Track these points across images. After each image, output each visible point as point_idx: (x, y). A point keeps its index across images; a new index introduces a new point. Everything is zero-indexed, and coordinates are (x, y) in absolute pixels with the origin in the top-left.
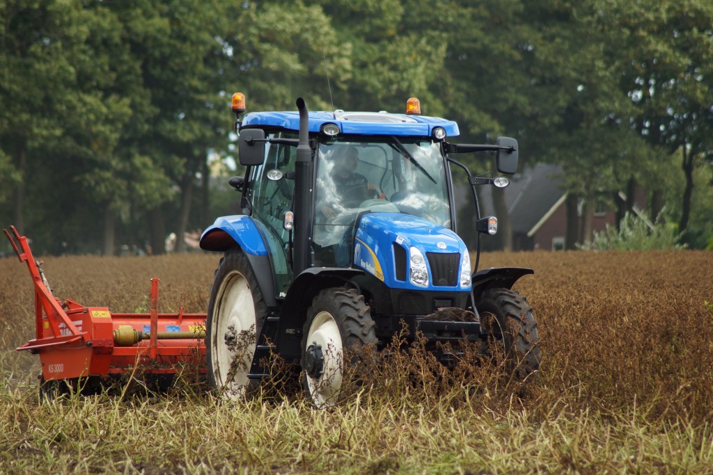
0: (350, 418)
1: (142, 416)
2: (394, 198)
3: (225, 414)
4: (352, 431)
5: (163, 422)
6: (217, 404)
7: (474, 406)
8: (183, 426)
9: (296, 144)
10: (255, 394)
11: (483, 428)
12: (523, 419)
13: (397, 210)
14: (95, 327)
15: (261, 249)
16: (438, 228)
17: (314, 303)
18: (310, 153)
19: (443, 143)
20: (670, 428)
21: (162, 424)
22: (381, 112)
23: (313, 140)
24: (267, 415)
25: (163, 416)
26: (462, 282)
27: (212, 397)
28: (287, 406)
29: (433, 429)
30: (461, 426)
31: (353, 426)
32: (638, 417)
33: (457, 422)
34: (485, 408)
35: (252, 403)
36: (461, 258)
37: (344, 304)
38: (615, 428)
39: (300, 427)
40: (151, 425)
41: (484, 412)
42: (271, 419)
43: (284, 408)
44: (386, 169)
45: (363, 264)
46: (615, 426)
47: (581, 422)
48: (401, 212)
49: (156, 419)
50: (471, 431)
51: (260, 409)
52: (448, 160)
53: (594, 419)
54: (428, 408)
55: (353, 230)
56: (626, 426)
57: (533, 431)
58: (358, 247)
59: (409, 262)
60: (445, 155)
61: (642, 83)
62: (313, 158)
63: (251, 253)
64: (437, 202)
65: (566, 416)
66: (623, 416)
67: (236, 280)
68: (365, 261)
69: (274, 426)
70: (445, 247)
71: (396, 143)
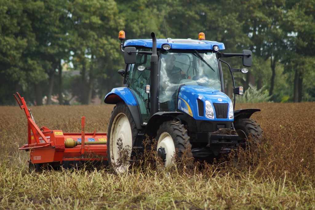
0: (124, 177)
1: (32, 177)
2: (195, 79)
3: (69, 176)
4: (125, 183)
5: (41, 179)
6: (65, 171)
7: (179, 172)
8: (50, 181)
9: (151, 54)
10: (82, 167)
11: (183, 181)
12: (201, 177)
13: (197, 84)
14: (56, 139)
15: (134, 102)
16: (216, 92)
17: (161, 127)
18: (158, 58)
19: (218, 53)
20: (265, 181)
21: (41, 180)
22: (188, 39)
23: (158, 52)
24: (87, 176)
25: (41, 177)
26: (229, 117)
27: (63, 168)
28: (96, 172)
29: (161, 182)
30: (173, 181)
31: (126, 181)
32: (251, 176)
33: (171, 179)
34: (184, 173)
35: (81, 171)
36: (229, 106)
37: (175, 129)
38: (241, 181)
39: (102, 182)
40: (36, 181)
41: (183, 174)
42: (89, 178)
43: (95, 173)
44: (190, 66)
45: (182, 109)
46: (241, 180)
47: (226, 179)
48: (199, 85)
49: (38, 178)
50: (178, 183)
51: (84, 173)
52: (220, 61)
53: (231, 177)
54: (159, 173)
55: (177, 94)
56: (245, 180)
57: (205, 183)
58: (180, 101)
59: (205, 108)
60: (219, 59)
61: (252, 29)
62: (158, 60)
63: (130, 105)
64: (213, 82)
65: (219, 176)
66: (244, 176)
67: (121, 117)
68: (183, 108)
69: (90, 181)
70: (221, 101)
71: (196, 53)
